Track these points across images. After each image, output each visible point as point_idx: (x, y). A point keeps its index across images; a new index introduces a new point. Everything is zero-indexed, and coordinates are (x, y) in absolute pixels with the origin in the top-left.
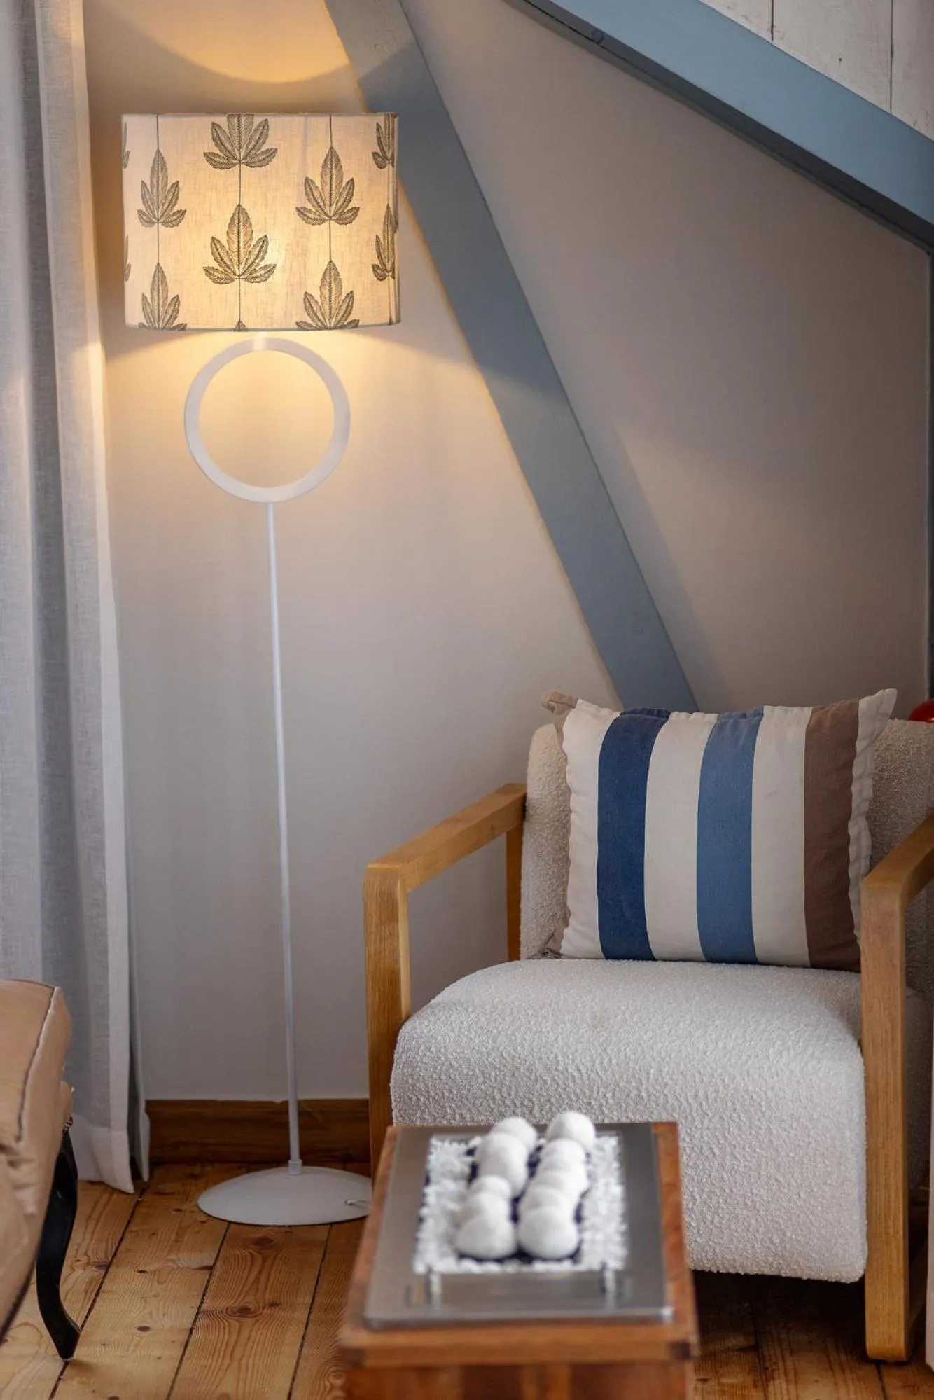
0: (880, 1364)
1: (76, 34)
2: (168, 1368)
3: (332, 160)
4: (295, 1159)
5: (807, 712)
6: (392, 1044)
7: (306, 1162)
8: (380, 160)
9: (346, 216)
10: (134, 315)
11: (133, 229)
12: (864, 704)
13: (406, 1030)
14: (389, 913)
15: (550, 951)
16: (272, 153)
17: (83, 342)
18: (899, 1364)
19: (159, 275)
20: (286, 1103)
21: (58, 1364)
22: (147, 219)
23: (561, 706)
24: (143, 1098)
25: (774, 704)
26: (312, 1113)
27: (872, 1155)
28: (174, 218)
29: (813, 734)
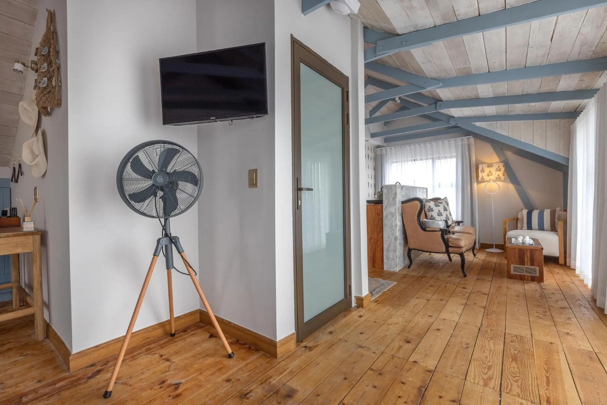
0: (561, 265)
1: (474, 160)
2: (484, 258)
3: (499, 166)
4: (494, 248)
5: (550, 210)
6: (506, 234)
7: (496, 248)
8: (503, 167)
9: (500, 171)
10: (480, 180)
11: (480, 173)
12: (557, 209)
13: (507, 233)
14: (506, 223)
15: (522, 229)
16: (493, 166)
17: (475, 183)
18: (563, 265)
19: (482, 176)
20: (493, 244)
21: (474, 257)
22: (481, 172)
23: (522, 210)
24: (480, 242)
25: (546, 209)
26: (496, 245)
27: (560, 246)
28: (484, 172)
29: (551, 212)
